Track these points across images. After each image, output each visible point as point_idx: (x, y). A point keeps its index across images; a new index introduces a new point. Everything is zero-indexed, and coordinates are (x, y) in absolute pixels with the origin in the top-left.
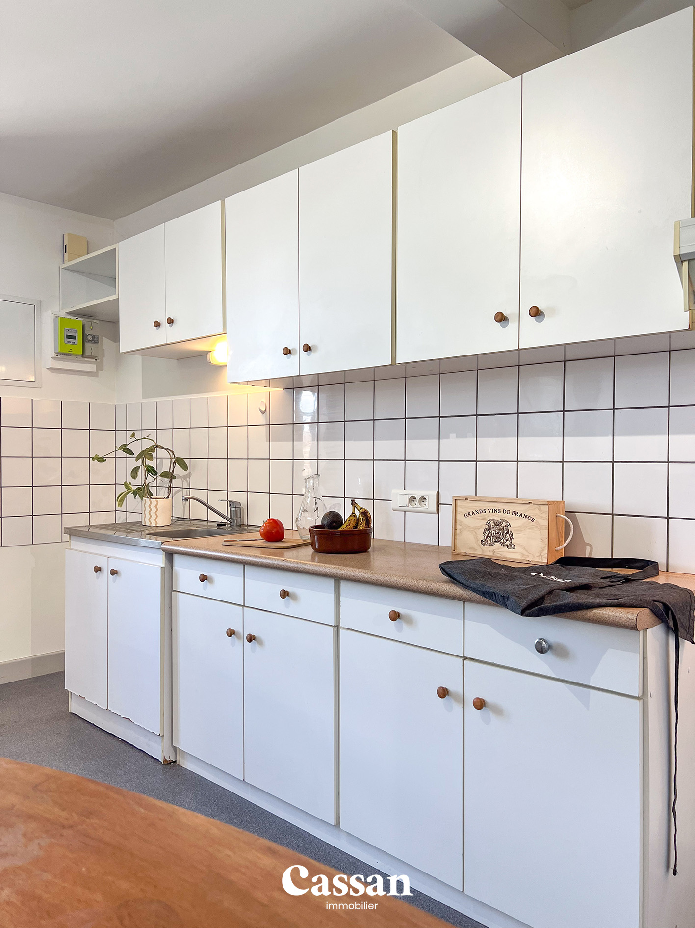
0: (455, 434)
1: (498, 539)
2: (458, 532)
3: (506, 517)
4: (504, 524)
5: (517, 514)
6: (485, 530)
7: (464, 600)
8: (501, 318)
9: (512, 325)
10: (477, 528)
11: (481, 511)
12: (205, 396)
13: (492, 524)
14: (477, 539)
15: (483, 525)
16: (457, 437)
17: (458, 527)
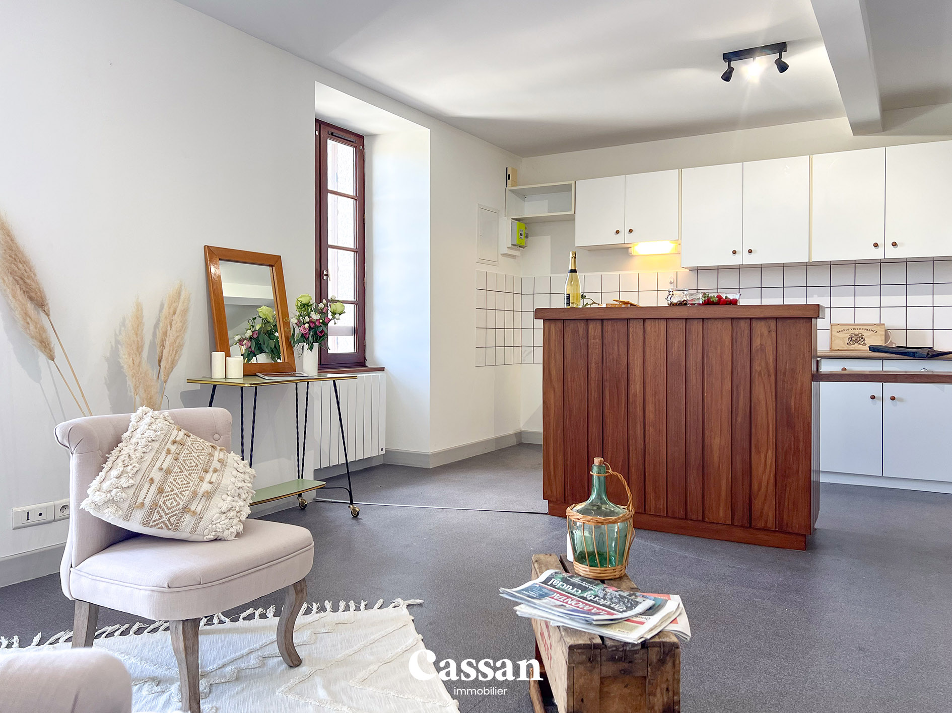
0: (817, 295)
1: (857, 341)
2: (833, 340)
3: (861, 331)
4: (860, 335)
5: (867, 330)
6: (849, 338)
7: (883, 359)
8: (876, 245)
9: (881, 249)
10: (845, 338)
11: (847, 330)
12: (618, 273)
13: (853, 335)
14: (844, 343)
15: (848, 336)
16: (818, 296)
17: (833, 338)
